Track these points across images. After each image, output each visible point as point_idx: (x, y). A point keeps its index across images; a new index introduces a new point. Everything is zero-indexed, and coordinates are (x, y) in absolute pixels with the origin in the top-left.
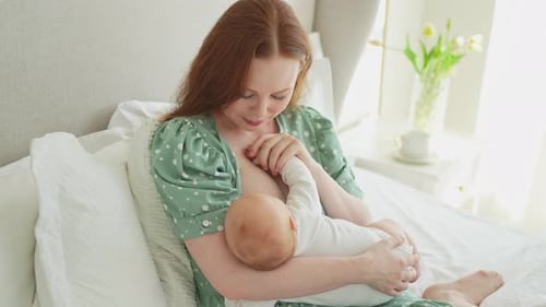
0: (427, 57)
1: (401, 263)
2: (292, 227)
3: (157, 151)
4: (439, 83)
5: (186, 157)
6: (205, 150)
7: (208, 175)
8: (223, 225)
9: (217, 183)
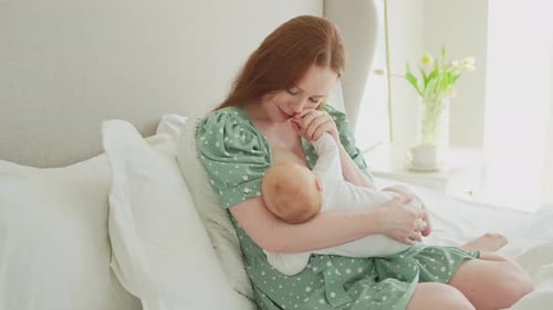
0: (426, 81)
1: (413, 216)
2: (319, 189)
3: (202, 138)
4: (440, 102)
5: (226, 139)
6: (241, 133)
7: (246, 153)
8: (261, 191)
9: (254, 158)
